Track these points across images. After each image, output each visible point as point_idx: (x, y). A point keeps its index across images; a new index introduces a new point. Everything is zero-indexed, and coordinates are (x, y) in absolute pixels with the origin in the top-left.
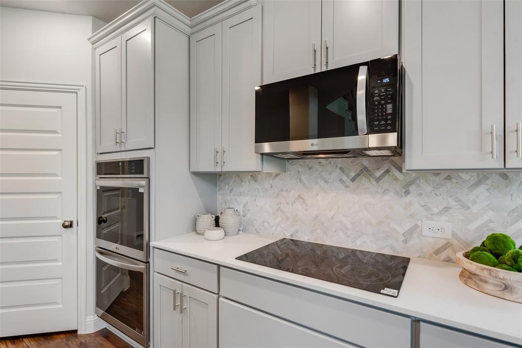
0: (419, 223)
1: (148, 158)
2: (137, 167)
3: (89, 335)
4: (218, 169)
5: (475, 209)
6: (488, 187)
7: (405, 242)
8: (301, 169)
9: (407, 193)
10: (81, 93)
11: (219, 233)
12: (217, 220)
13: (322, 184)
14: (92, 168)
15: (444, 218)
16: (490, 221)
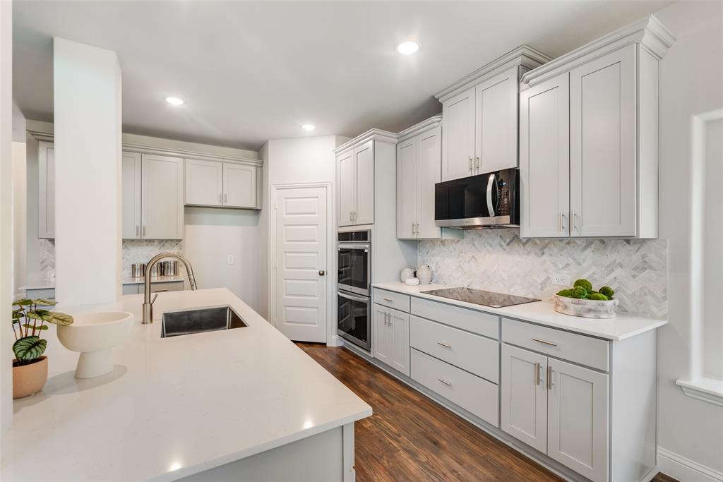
0: (550, 276)
1: (370, 230)
2: (363, 236)
3: (334, 348)
4: (415, 237)
5: (585, 265)
6: (592, 249)
7: (542, 289)
8: (474, 237)
9: (543, 254)
10: (329, 187)
11: (415, 281)
12: (415, 273)
13: (488, 247)
14: (335, 237)
15: (565, 272)
16: (594, 273)
